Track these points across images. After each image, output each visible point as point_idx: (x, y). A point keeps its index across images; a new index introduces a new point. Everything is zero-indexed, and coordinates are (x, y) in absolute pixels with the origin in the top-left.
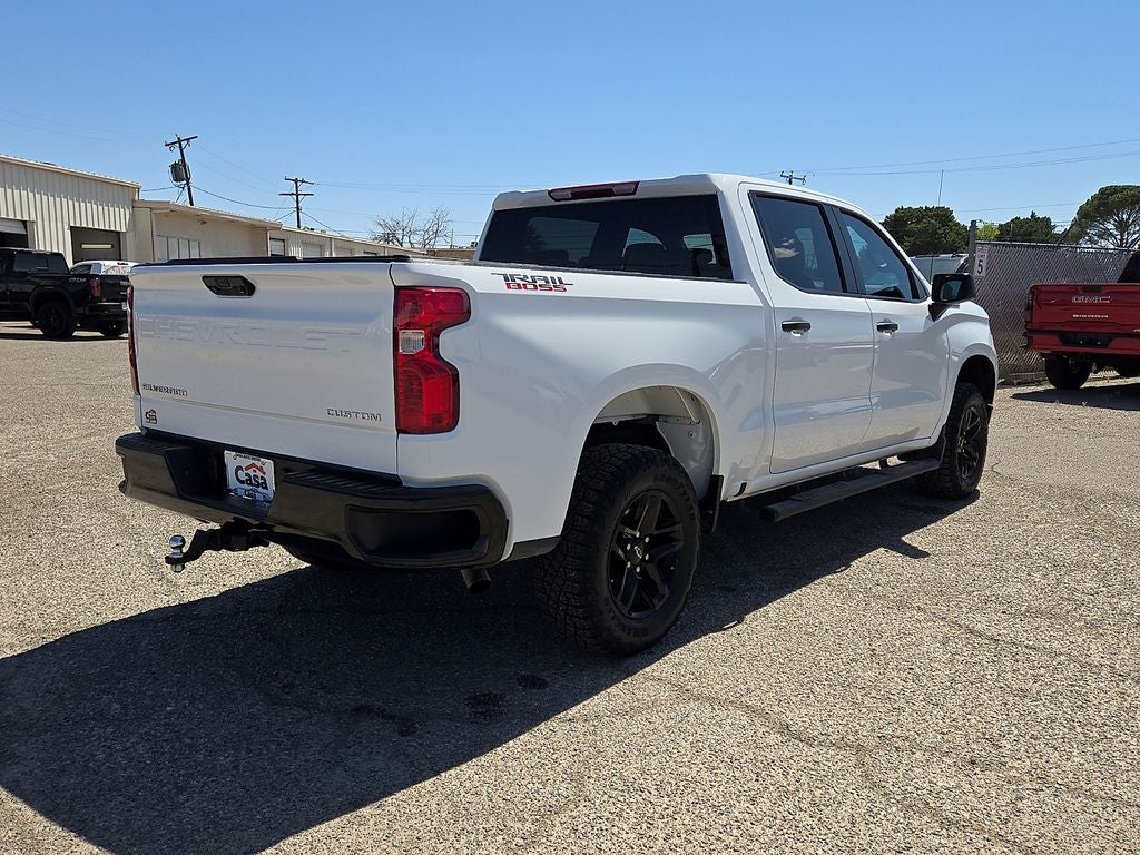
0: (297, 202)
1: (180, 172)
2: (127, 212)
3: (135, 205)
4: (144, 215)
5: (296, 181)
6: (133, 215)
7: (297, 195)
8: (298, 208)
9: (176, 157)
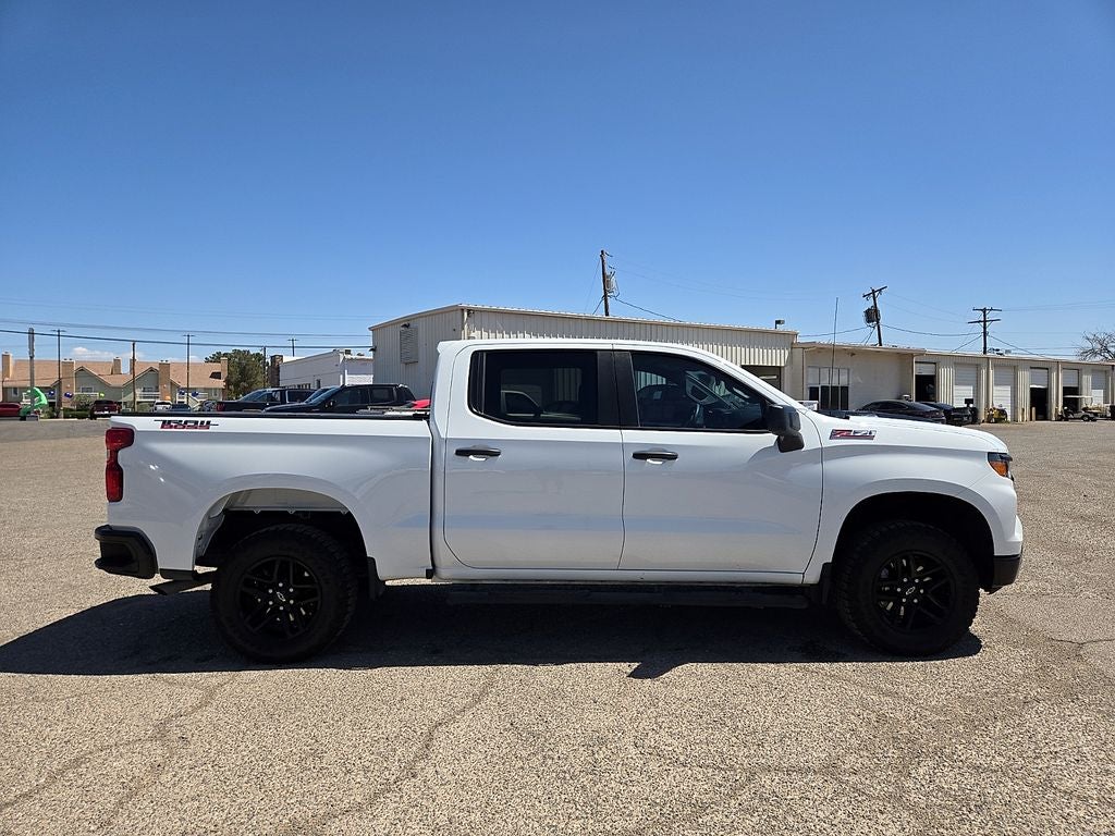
0: (985, 328)
1: (872, 316)
2: (787, 352)
3: (792, 346)
4: (798, 352)
5: (984, 310)
6: (791, 354)
7: (985, 321)
8: (985, 334)
9: (870, 304)
